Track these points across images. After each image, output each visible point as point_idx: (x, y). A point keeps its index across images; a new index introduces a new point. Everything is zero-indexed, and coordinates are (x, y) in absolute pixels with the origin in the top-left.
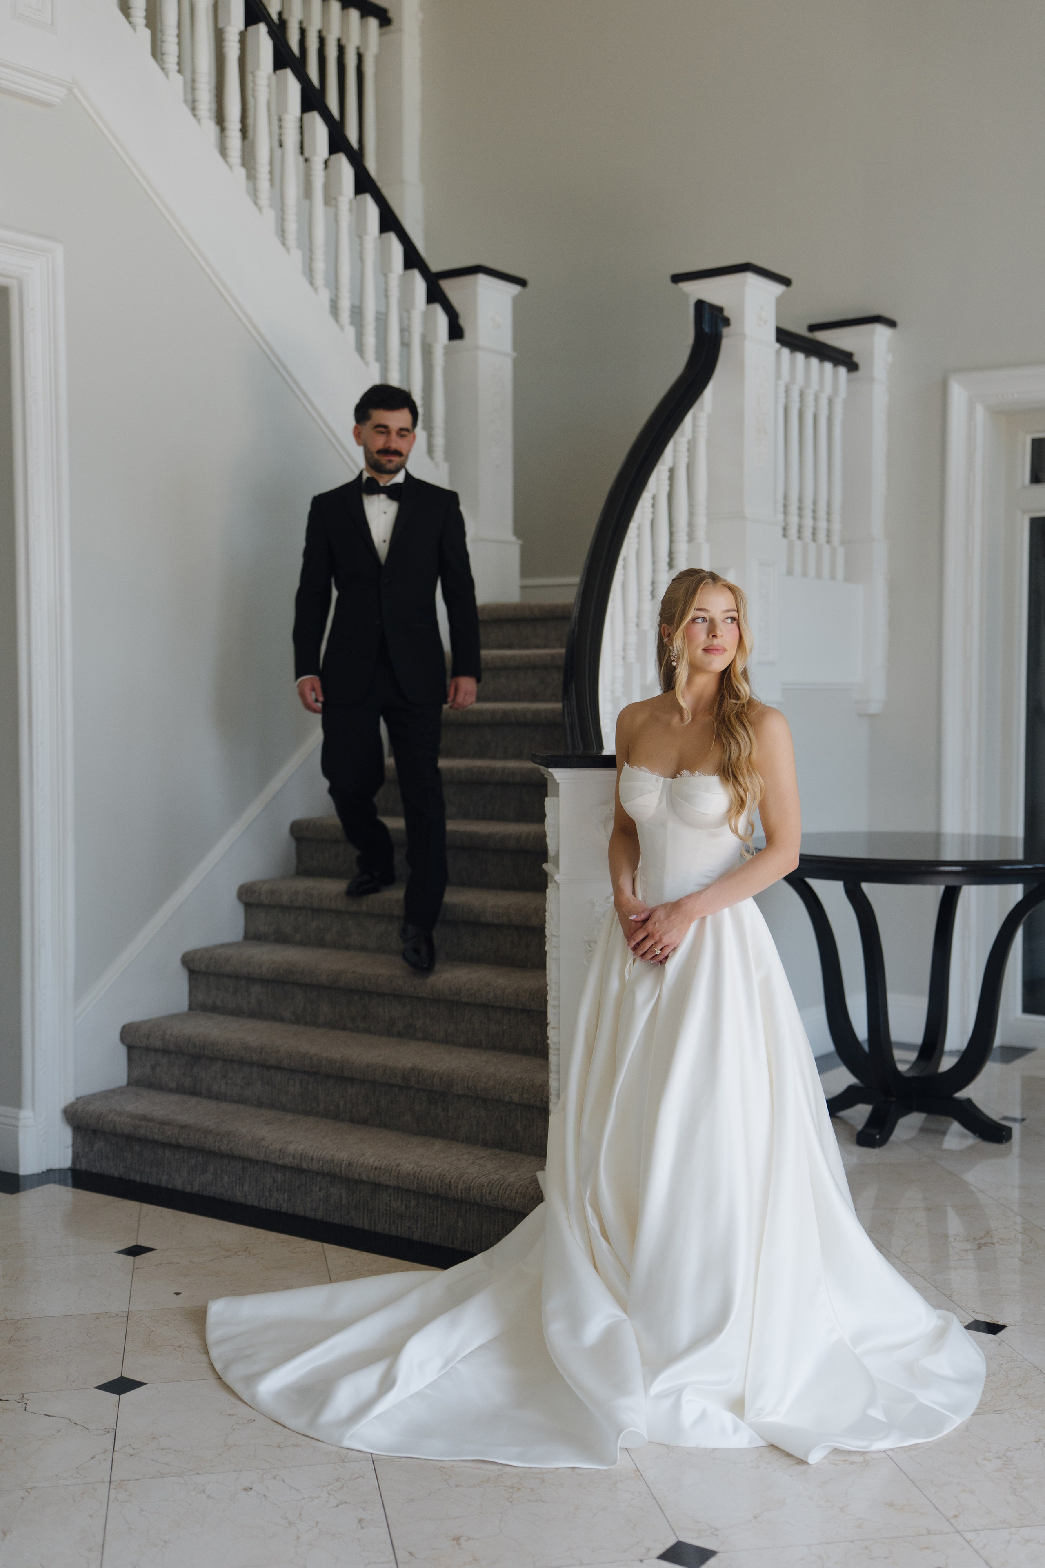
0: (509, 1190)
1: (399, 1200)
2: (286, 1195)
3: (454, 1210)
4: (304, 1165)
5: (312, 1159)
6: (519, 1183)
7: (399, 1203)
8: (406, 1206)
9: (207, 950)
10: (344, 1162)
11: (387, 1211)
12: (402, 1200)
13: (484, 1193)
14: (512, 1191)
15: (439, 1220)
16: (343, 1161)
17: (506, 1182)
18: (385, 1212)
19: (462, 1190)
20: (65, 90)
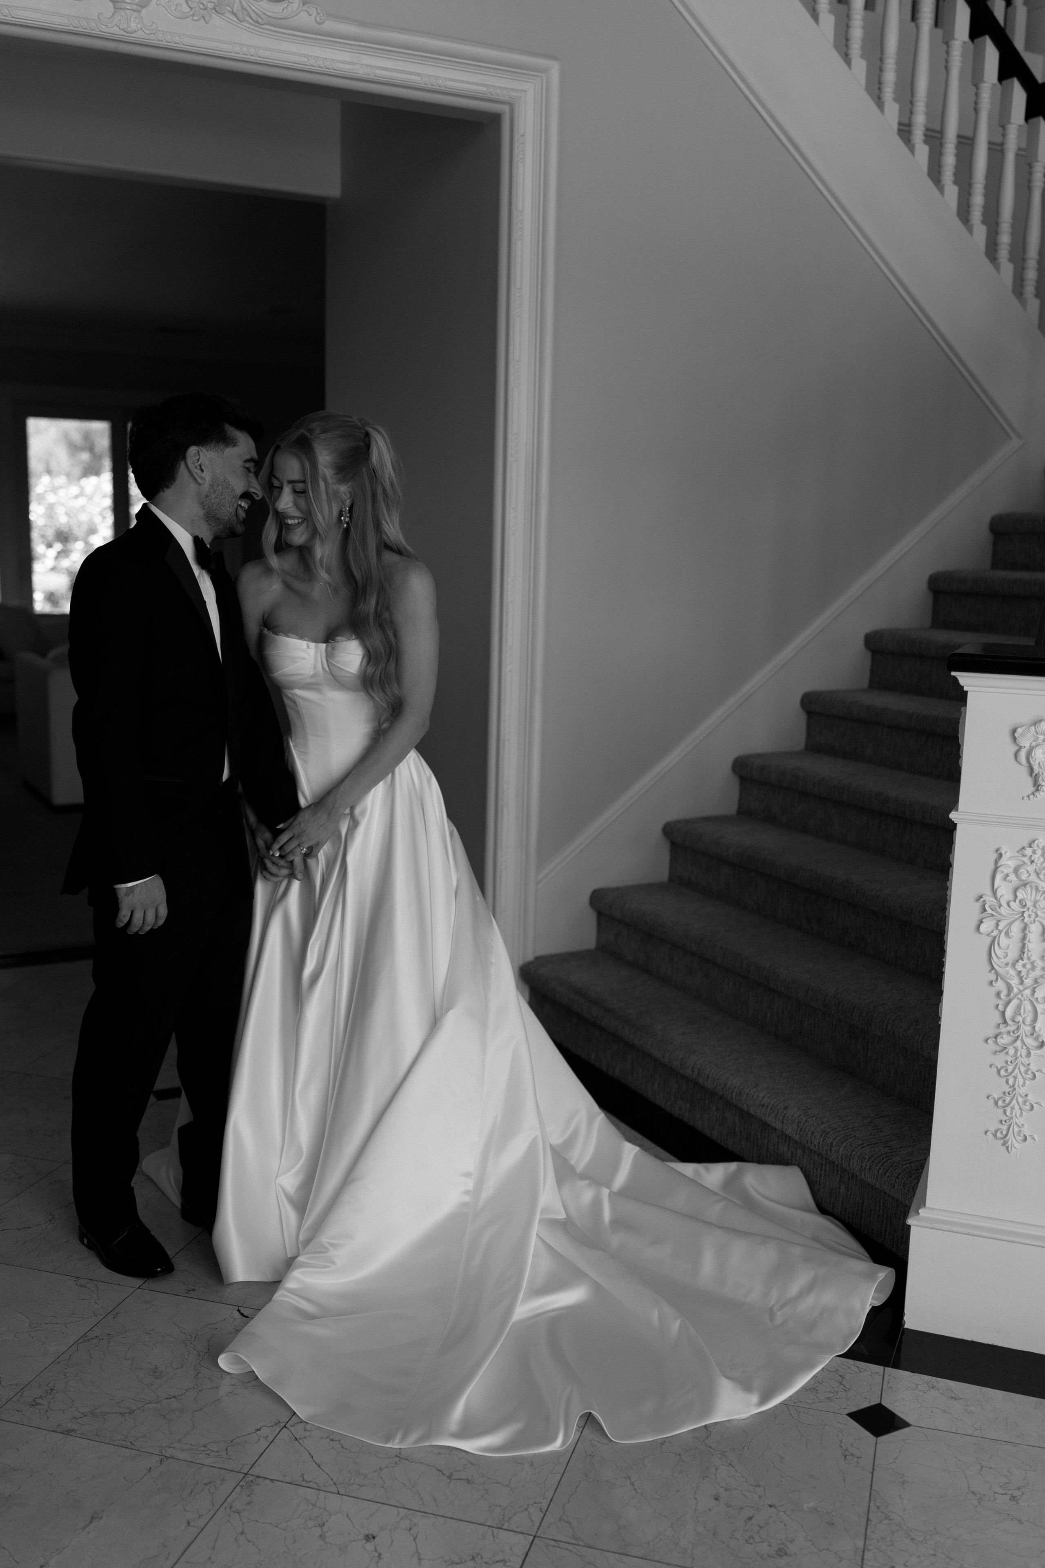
0: (889, 1171)
1: (787, 1144)
2: (688, 1105)
3: (838, 1174)
4: (701, 1081)
5: (708, 1078)
6: (903, 1165)
7: (786, 1148)
8: (792, 1154)
9: (687, 822)
10: (736, 1090)
11: (774, 1152)
12: (789, 1145)
13: (864, 1167)
14: (893, 1174)
15: (822, 1178)
16: (735, 1087)
17: (890, 1161)
18: (772, 1152)
19: (842, 1155)
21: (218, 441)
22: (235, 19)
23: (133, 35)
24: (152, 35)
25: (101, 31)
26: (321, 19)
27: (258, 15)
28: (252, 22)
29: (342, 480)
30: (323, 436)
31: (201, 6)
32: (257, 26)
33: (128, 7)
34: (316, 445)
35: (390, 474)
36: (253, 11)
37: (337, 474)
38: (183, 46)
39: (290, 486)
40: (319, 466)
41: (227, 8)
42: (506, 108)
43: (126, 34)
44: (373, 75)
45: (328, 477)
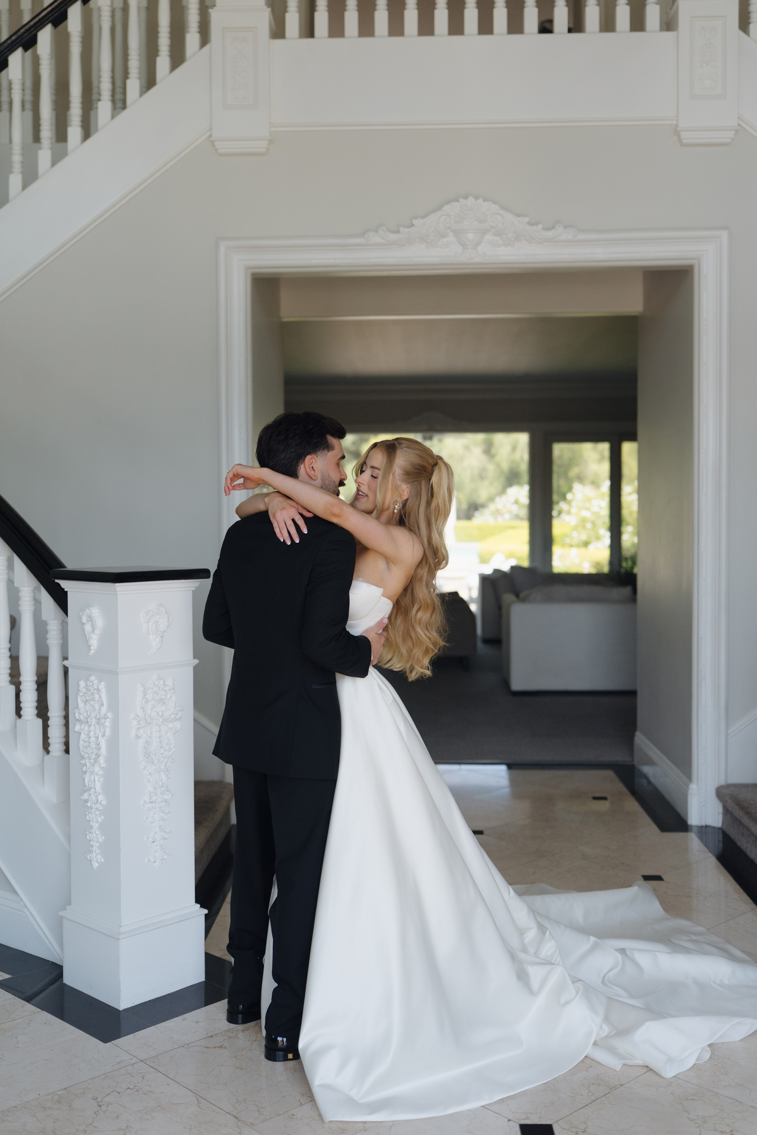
20: (734, 132)
21: (324, 449)
22: (528, 243)
23: (473, 260)
24: (483, 259)
25: (456, 261)
26: (575, 235)
27: (539, 239)
28: (538, 243)
29: (406, 481)
30: (405, 449)
31: (508, 240)
32: (540, 244)
33: (470, 247)
34: (399, 452)
35: (444, 493)
36: (537, 237)
37: (403, 474)
38: (500, 261)
39: (371, 469)
40: (395, 465)
41: (523, 238)
42: (696, 261)
43: (469, 261)
45: (397, 474)
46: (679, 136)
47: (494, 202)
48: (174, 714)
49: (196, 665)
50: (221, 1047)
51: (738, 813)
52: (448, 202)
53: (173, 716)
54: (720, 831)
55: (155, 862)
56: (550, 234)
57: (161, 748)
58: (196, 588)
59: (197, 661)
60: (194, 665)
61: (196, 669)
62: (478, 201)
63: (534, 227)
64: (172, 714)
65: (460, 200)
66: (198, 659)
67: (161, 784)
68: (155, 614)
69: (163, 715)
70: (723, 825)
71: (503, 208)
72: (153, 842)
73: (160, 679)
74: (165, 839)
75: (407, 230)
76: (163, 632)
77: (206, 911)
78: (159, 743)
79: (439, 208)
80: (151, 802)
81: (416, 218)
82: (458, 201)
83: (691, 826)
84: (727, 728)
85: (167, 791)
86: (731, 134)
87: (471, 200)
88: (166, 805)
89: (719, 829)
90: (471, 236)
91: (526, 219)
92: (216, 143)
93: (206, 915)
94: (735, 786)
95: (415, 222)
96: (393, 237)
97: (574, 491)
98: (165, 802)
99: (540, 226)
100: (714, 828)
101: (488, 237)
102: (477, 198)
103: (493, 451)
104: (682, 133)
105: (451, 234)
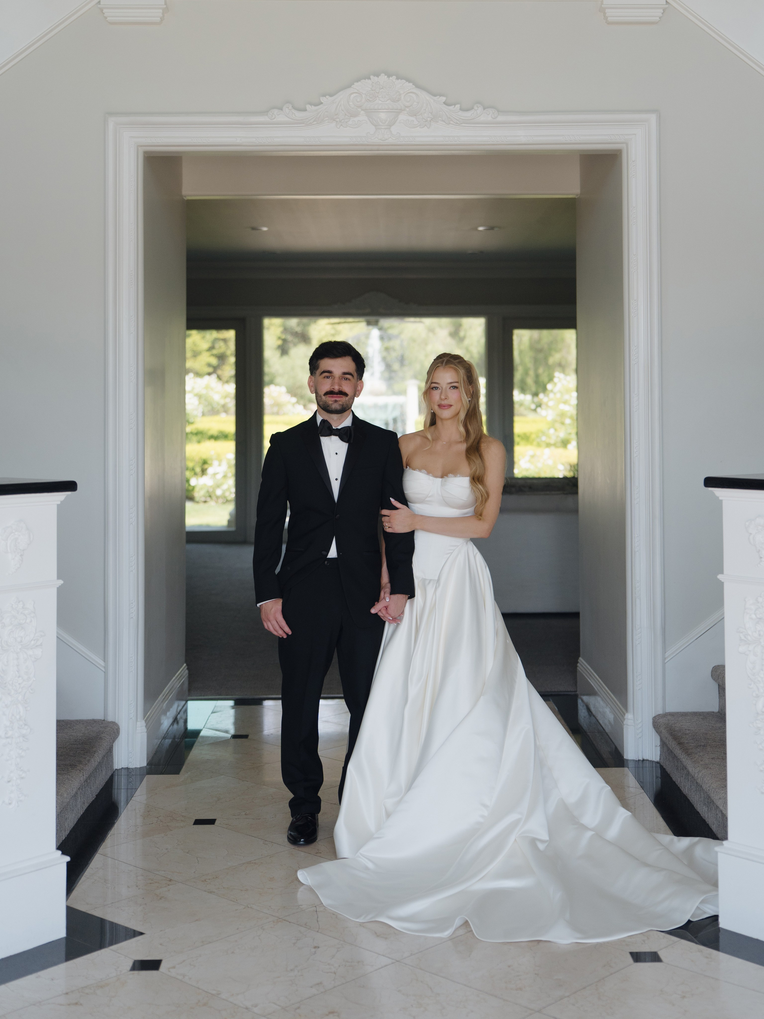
20: (662, 11)
22: (444, 124)
23: (386, 141)
24: (397, 140)
25: (368, 142)
26: (494, 116)
27: (456, 120)
28: (455, 124)
31: (424, 120)
32: (457, 126)
33: (383, 128)
36: (454, 118)
38: (415, 143)
41: (439, 118)
42: (624, 145)
43: (382, 141)
44: (531, 141)
46: (605, 13)
47: (409, 80)
48: (34, 640)
49: (60, 586)
50: (76, 1004)
51: (672, 744)
52: (358, 80)
53: (33, 642)
54: (658, 765)
55: (10, 804)
56: (468, 114)
57: (19, 677)
58: (61, 502)
59: (61, 582)
60: (58, 587)
61: (60, 590)
62: (391, 78)
63: (451, 108)
64: (32, 640)
65: (372, 77)
66: (62, 580)
67: (18, 717)
68: (14, 531)
69: (21, 641)
70: (660, 759)
71: (417, 86)
72: (9, 782)
73: (19, 602)
74: (22, 778)
75: (313, 108)
76: (23, 550)
77: (68, 859)
78: (17, 673)
79: (349, 86)
80: (7, 738)
81: (324, 96)
82: (369, 78)
83: (627, 760)
84: (664, 650)
85: (26, 725)
86: (659, 12)
87: (383, 77)
88: (23, 740)
89: (657, 763)
90: (383, 116)
91: (443, 99)
92: (105, 11)
93: (68, 864)
94: (672, 714)
95: (323, 99)
96: (299, 115)
97: (556, 380)
98: (23, 737)
99: (458, 106)
100: (652, 762)
101: (403, 117)
102: (389, 75)
103: (462, 334)
104: (607, 10)
105: (362, 112)
